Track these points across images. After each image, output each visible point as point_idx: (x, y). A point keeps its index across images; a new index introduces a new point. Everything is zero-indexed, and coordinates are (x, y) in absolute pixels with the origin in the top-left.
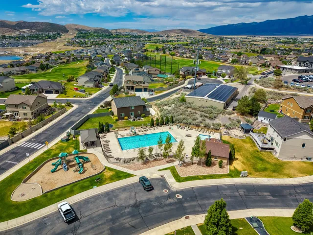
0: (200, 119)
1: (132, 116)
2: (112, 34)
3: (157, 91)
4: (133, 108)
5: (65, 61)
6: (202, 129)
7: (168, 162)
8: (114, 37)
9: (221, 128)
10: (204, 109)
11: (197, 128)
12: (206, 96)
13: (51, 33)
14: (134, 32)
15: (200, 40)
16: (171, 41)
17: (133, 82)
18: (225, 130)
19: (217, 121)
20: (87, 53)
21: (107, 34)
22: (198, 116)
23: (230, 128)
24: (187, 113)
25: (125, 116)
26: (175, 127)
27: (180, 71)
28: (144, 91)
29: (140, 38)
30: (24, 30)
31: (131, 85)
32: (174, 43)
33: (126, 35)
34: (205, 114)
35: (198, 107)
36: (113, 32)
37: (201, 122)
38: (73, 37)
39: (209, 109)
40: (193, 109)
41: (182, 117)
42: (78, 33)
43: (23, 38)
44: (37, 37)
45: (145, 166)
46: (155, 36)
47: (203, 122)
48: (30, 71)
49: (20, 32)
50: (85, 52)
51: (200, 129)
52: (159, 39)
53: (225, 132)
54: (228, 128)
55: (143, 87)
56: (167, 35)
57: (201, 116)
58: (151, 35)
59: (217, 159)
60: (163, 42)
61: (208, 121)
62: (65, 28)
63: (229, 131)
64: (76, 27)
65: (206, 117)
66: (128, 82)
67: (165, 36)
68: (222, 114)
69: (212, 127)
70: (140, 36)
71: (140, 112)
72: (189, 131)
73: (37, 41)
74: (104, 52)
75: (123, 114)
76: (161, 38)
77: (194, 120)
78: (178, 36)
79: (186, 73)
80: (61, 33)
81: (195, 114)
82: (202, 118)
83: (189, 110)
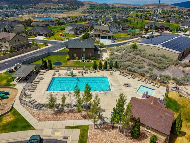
0: (147, 68)
1: (83, 58)
2: (110, 7)
3: (119, 40)
4: (84, 50)
5: (75, 21)
6: (146, 79)
7: (84, 117)
8: (111, 9)
9: (170, 82)
10: (154, 58)
11: (140, 77)
12: (160, 45)
13: (75, 6)
14: (124, 6)
15: (171, 11)
16: (148, 11)
17: (100, 31)
18: (174, 85)
19: (166, 73)
20: (90, 17)
21: (107, 7)
22: (145, 64)
23: (182, 83)
24: (135, 60)
25: (77, 57)
26: (117, 73)
27: (146, 26)
28: (108, 39)
29: (127, 9)
30: (61, 5)
31: (98, 33)
32: (150, 13)
33: (119, 7)
34: (154, 64)
35: (147, 55)
36: (111, 6)
37: (147, 72)
38: (86, 8)
39: (160, 58)
40: (142, 56)
41: (128, 63)
42: (90, 6)
43: (59, 9)
44: (66, 9)
45: (55, 116)
46: (138, 8)
47: (150, 72)
48: (51, 25)
49: (59, 5)
50: (89, 16)
51: (144, 79)
52: (140, 10)
53: (174, 88)
54: (179, 83)
55: (107, 36)
56: (146, 8)
57: (149, 65)
58: (136, 7)
59: (149, 131)
60: (143, 12)
61: (156, 72)
62: (83, 3)
63: (180, 87)
64: (90, 3)
65: (155, 66)
66: (96, 31)
67: (145, 8)
68: (175, 66)
69: (159, 78)
70: (128, 8)
71: (90, 54)
72: (131, 79)
73: (66, 11)
74: (101, 17)
75: (75, 55)
76: (141, 9)
77: (140, 68)
78: (155, 8)
79: (150, 27)
80: (80, 6)
81: (142, 62)
82: (150, 67)
83: (138, 57)
